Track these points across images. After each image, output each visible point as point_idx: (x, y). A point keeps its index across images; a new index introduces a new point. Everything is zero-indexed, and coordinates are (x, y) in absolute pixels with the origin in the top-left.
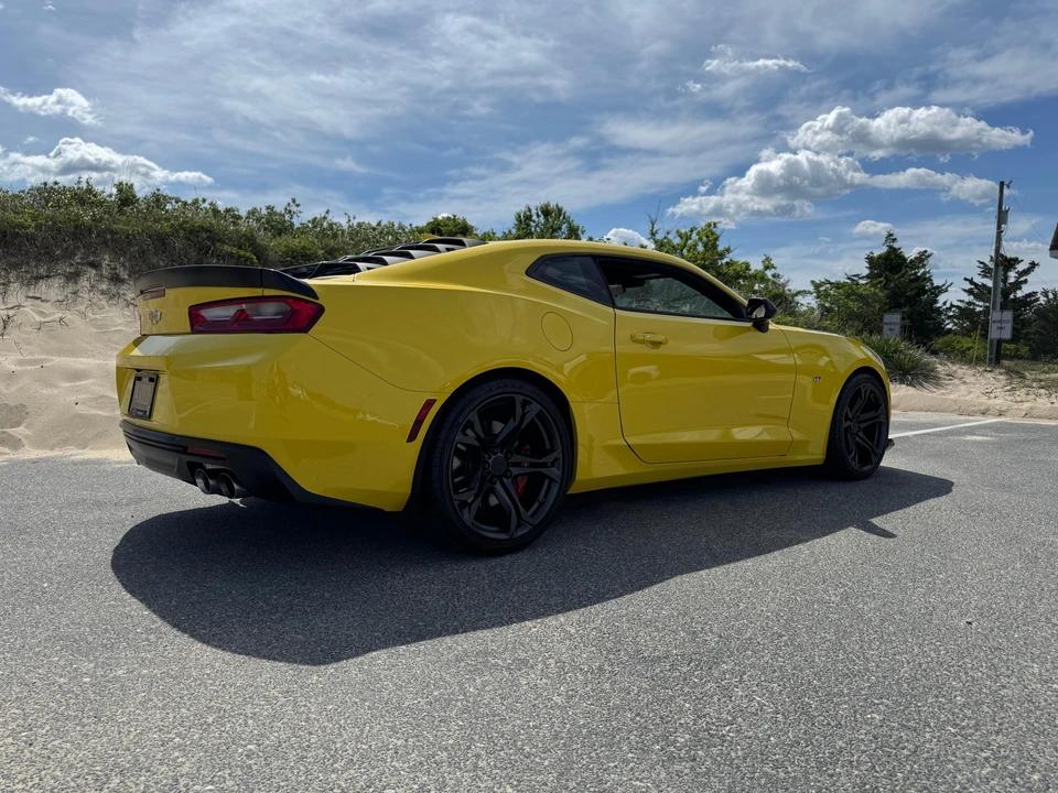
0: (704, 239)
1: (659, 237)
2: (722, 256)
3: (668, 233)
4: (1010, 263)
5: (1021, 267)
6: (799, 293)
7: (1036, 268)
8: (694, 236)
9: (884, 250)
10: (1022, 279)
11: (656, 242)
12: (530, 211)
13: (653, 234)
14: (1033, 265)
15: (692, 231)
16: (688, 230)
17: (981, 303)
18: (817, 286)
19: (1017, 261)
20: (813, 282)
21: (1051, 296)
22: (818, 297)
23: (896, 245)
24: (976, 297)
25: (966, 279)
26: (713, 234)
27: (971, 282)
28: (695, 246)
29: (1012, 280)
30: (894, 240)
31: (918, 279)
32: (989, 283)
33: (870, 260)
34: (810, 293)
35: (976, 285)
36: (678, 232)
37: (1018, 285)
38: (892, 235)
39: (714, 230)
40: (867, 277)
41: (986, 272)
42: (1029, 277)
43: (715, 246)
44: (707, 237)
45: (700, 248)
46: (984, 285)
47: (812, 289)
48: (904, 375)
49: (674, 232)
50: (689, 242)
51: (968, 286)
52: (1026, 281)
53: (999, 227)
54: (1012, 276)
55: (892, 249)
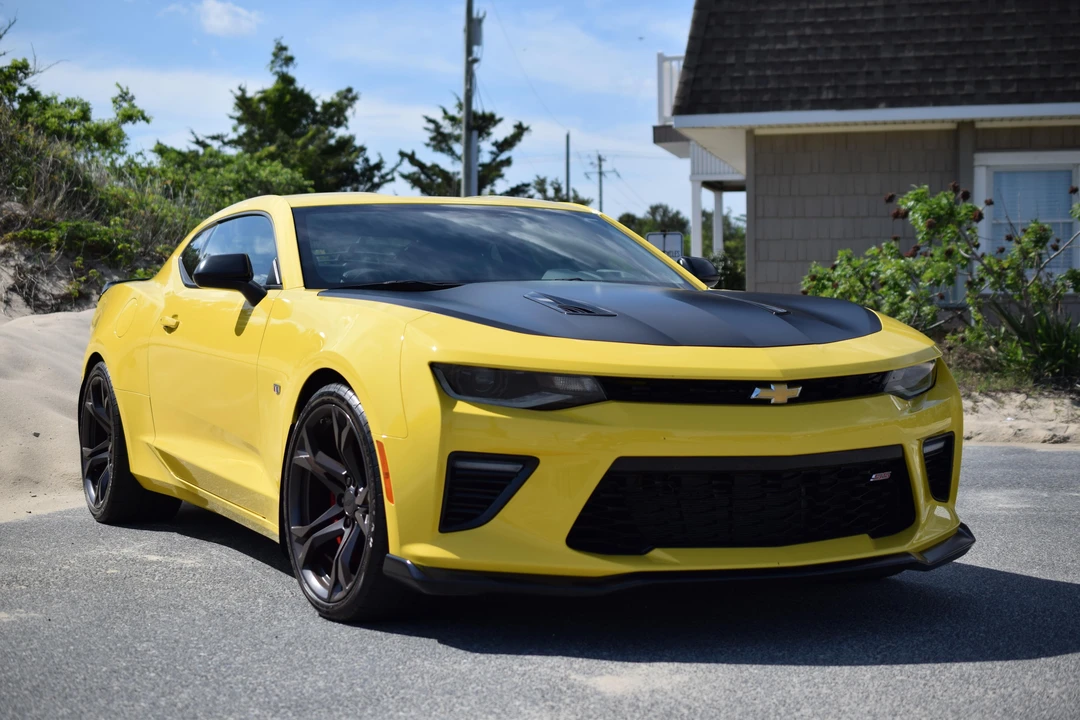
4: (480, 124)
5: (500, 132)
7: (526, 137)
9: (275, 78)
10: (503, 156)
14: (521, 130)
19: (492, 120)
23: (291, 71)
24: (423, 189)
27: (412, 159)
29: (485, 158)
30: (289, 60)
31: (337, 147)
33: (243, 102)
35: (421, 166)
37: (496, 169)
38: (282, 49)
40: (240, 142)
41: (441, 141)
46: (435, 169)
51: (408, 168)
52: (508, 162)
53: (469, 52)
54: (486, 150)
55: (286, 81)
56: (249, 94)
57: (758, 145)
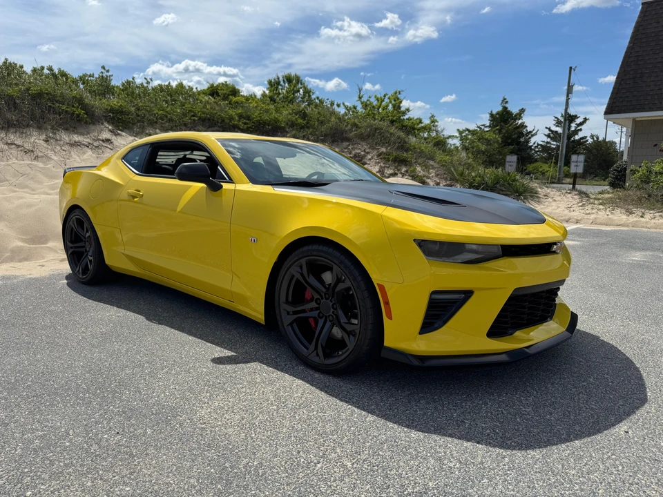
0: (393, 102)
1: (365, 99)
2: (404, 113)
3: (370, 97)
4: (572, 119)
5: (578, 121)
6: (450, 137)
7: (587, 122)
8: (387, 100)
9: (500, 109)
10: (579, 128)
11: (362, 103)
12: (278, 78)
13: (360, 98)
14: (586, 119)
15: (385, 96)
16: (382, 95)
17: (555, 143)
18: (461, 133)
19: (576, 117)
20: (458, 130)
21: (595, 139)
22: (461, 140)
23: (507, 105)
24: (551, 138)
25: (546, 128)
26: (398, 99)
27: (549, 129)
28: (387, 106)
29: (573, 129)
30: (507, 102)
31: (518, 127)
32: (559, 130)
33: (492, 115)
34: (457, 137)
35: (552, 131)
36: (376, 97)
37: (576, 132)
38: (505, 99)
39: (399, 96)
40: (489, 126)
41: (558, 123)
42: (583, 127)
43: (399, 107)
44: (395, 101)
45: (390, 107)
46: (556, 132)
47: (457, 134)
48: (520, 195)
49: (374, 96)
50: (383, 103)
51: (547, 132)
52: (581, 130)
53: (568, 96)
54: (573, 126)
55: (505, 108)
56: (494, 112)
57: (636, 123)
